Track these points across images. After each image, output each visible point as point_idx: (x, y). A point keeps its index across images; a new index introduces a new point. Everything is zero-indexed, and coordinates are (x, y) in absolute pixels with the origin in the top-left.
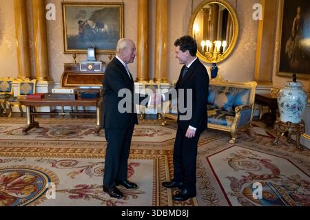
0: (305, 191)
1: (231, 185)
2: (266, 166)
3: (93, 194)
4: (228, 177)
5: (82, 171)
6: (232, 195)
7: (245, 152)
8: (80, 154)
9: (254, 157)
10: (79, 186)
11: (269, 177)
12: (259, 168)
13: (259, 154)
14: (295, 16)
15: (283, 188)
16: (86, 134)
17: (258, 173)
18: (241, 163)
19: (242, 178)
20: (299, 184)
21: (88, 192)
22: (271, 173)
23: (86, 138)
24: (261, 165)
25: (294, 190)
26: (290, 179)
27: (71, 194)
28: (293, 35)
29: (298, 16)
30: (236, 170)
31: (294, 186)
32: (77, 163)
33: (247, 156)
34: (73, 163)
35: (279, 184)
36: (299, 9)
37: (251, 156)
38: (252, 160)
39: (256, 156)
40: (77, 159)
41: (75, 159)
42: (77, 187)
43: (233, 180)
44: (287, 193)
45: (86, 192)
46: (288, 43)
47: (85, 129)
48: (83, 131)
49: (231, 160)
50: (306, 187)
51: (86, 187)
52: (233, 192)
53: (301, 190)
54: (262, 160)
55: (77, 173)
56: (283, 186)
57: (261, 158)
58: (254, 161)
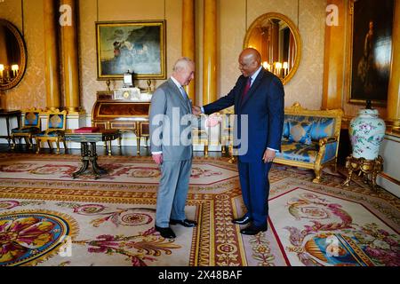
0: (382, 244)
1: (291, 237)
2: (335, 213)
3: (117, 247)
4: (287, 228)
5: (107, 219)
6: (291, 250)
7: (310, 196)
8: (108, 198)
9: (321, 202)
10: (103, 237)
11: (339, 226)
12: (326, 215)
13: (327, 198)
14: (368, 32)
15: (355, 241)
16: (119, 174)
17: (325, 222)
18: (304, 210)
19: (305, 229)
20: (375, 236)
21: (112, 244)
22: (340, 221)
23: (118, 179)
24: (330, 211)
25: (369, 243)
26: (364, 229)
27: (91, 247)
28: (366, 54)
29: (371, 32)
30: (298, 218)
31: (369, 238)
32: (103, 208)
33: (313, 200)
34: (98, 208)
35: (350, 235)
36: (371, 23)
37: (317, 200)
38: (318, 206)
39: (324, 200)
40: (104, 204)
41: (101, 204)
42: (99, 238)
43: (293, 231)
44: (360, 246)
45: (109, 244)
46: (361, 64)
47: (117, 168)
48: (116, 171)
49: (293, 205)
50: (385, 240)
51: (109, 238)
52: (292, 246)
53: (377, 243)
54: (330, 206)
55: (101, 221)
56: (356, 238)
57: (329, 203)
58: (320, 207)
